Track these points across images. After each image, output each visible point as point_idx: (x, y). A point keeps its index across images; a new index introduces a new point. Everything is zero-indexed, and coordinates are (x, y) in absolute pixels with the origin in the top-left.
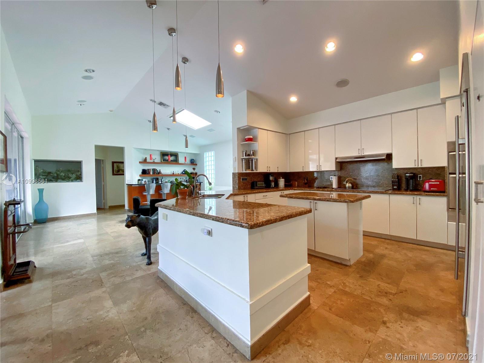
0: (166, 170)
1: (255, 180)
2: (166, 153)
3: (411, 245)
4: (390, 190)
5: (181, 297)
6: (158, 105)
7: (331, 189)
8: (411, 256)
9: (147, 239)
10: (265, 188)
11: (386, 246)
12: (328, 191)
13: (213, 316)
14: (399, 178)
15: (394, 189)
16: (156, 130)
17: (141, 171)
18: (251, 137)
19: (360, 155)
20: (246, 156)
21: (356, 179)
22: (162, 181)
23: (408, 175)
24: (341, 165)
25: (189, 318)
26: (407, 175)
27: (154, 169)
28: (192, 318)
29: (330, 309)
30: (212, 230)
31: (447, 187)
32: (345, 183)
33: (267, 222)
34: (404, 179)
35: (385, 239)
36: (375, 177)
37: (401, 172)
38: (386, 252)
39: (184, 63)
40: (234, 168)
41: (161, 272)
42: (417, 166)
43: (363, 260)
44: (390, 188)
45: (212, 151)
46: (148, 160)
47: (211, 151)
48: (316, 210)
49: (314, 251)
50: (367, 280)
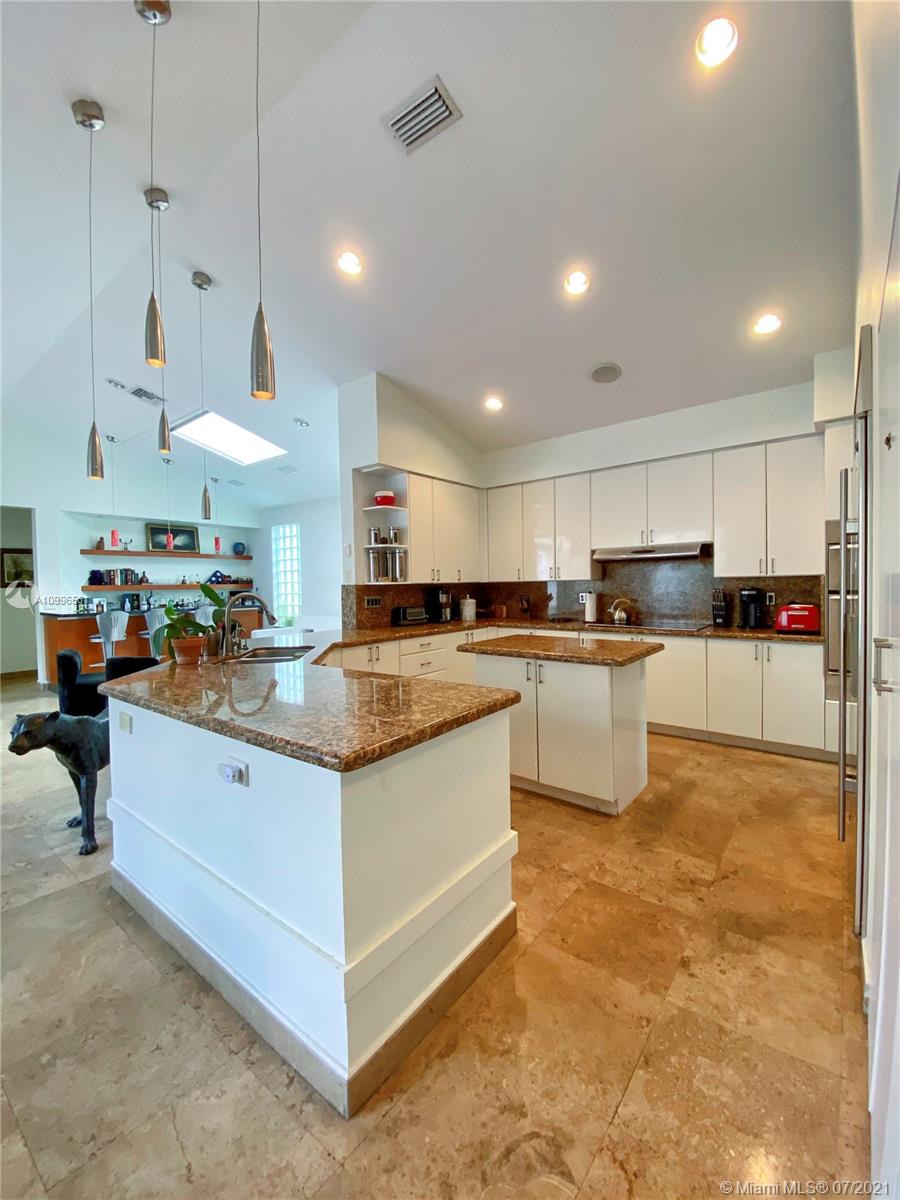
0: (161, 571)
1: (403, 603)
2: (161, 525)
3: (750, 752)
4: (710, 626)
5: (172, 948)
6: (134, 396)
7: (580, 625)
8: (749, 781)
9: (83, 782)
10: (426, 623)
11: (699, 759)
12: (574, 630)
13: (253, 1001)
14: (728, 598)
15: (716, 626)
16: (99, 473)
17: (88, 576)
18: (390, 494)
19: (645, 544)
20: (376, 541)
21: (636, 601)
22: (149, 604)
23: (746, 593)
24: (604, 567)
25: (186, 1010)
26: (743, 593)
27: (126, 570)
28: (196, 1008)
29: (563, 940)
30: (247, 767)
31: (824, 622)
32: (612, 610)
33: (394, 746)
34: (737, 601)
35: (698, 741)
36: (678, 597)
37: (733, 586)
38: (697, 775)
39: (200, 286)
40: (347, 574)
41: (120, 876)
42: (763, 574)
43: (648, 797)
44: (708, 623)
45: (294, 522)
46: (108, 546)
47: (290, 523)
48: (541, 682)
49: (537, 783)
50: (652, 852)
